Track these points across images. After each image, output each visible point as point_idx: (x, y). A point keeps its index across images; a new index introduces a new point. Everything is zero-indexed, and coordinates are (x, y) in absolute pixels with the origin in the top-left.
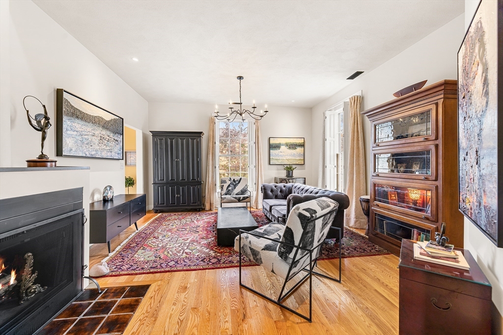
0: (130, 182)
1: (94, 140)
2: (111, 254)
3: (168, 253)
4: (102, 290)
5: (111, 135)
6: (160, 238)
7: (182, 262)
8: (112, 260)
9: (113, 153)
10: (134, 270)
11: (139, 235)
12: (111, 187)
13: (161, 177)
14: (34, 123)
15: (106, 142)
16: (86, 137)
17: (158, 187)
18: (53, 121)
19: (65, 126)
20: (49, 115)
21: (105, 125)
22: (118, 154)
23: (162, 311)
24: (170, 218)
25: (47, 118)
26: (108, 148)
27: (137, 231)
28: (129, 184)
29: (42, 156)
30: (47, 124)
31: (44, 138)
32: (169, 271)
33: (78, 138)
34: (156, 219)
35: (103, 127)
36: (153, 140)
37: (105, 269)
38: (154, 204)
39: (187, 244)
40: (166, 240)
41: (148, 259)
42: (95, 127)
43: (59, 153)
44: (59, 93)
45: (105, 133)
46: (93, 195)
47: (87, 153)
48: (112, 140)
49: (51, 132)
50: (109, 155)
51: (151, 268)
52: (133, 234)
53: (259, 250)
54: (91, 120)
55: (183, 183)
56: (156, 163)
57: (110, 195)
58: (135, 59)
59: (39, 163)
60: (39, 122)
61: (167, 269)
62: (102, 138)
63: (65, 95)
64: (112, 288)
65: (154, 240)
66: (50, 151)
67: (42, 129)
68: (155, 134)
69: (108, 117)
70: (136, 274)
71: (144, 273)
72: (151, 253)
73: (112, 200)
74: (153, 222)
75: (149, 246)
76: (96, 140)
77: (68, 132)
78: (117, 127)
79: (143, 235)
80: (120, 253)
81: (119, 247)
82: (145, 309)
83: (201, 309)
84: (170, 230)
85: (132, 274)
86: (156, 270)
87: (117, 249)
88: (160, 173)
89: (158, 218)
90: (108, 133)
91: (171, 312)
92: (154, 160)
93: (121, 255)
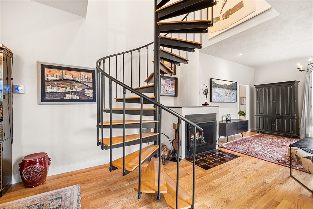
0: (242, 114)
1: (223, 95)
2: (228, 143)
3: (254, 150)
4: (222, 151)
5: (231, 91)
6: (254, 143)
7: (260, 155)
8: (228, 144)
9: (232, 100)
10: (235, 150)
11: (243, 140)
12: (230, 115)
13: (261, 112)
14: (204, 92)
15: (228, 95)
16: (220, 94)
17: (259, 117)
18: (209, 91)
19: (213, 91)
20: (208, 89)
21: (228, 87)
22: (234, 100)
23: (241, 164)
24: (266, 137)
25: (207, 90)
26: (229, 97)
27: (242, 138)
28: (242, 115)
29: (206, 103)
30: (207, 92)
31: (206, 97)
32: (250, 156)
33: (217, 95)
34: (256, 136)
35: (227, 88)
36: (256, 90)
37: (224, 146)
38: (257, 128)
39: (268, 151)
40: (256, 145)
41: (243, 149)
42: (224, 89)
43: (211, 101)
44: (211, 80)
45: (228, 91)
46: (222, 117)
47: (220, 100)
48: (231, 93)
49: (209, 94)
50: (229, 100)
51: (243, 152)
52: (240, 139)
53: (301, 157)
54: (222, 87)
55: (278, 117)
56: (258, 103)
57: (229, 118)
58: (241, 54)
59: (205, 105)
60: (205, 92)
61: (250, 155)
62: (226, 93)
63: (213, 80)
64: (225, 152)
65: (250, 144)
66: (208, 101)
67: (206, 94)
68: (257, 86)
69: (229, 84)
70: (236, 152)
71: (239, 152)
72: (246, 148)
73: (230, 120)
74: (254, 136)
75: (246, 145)
76: (224, 95)
77: (214, 93)
78: (234, 87)
79: (245, 140)
80: (232, 143)
81: (232, 141)
82: (235, 161)
83: (258, 172)
84: (262, 142)
85: (234, 151)
86: (244, 153)
87: (231, 142)
88: (261, 110)
89: (258, 135)
90: (229, 90)
91: (244, 166)
92: (257, 101)
93: (232, 144)
